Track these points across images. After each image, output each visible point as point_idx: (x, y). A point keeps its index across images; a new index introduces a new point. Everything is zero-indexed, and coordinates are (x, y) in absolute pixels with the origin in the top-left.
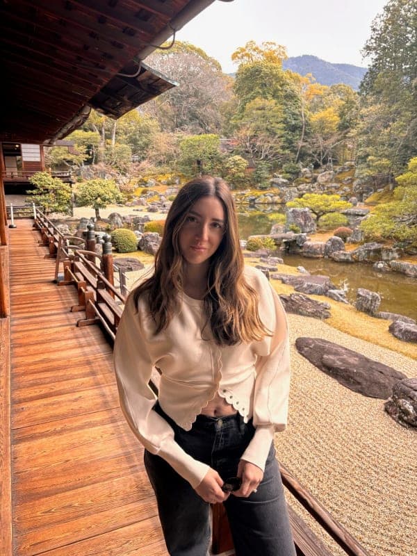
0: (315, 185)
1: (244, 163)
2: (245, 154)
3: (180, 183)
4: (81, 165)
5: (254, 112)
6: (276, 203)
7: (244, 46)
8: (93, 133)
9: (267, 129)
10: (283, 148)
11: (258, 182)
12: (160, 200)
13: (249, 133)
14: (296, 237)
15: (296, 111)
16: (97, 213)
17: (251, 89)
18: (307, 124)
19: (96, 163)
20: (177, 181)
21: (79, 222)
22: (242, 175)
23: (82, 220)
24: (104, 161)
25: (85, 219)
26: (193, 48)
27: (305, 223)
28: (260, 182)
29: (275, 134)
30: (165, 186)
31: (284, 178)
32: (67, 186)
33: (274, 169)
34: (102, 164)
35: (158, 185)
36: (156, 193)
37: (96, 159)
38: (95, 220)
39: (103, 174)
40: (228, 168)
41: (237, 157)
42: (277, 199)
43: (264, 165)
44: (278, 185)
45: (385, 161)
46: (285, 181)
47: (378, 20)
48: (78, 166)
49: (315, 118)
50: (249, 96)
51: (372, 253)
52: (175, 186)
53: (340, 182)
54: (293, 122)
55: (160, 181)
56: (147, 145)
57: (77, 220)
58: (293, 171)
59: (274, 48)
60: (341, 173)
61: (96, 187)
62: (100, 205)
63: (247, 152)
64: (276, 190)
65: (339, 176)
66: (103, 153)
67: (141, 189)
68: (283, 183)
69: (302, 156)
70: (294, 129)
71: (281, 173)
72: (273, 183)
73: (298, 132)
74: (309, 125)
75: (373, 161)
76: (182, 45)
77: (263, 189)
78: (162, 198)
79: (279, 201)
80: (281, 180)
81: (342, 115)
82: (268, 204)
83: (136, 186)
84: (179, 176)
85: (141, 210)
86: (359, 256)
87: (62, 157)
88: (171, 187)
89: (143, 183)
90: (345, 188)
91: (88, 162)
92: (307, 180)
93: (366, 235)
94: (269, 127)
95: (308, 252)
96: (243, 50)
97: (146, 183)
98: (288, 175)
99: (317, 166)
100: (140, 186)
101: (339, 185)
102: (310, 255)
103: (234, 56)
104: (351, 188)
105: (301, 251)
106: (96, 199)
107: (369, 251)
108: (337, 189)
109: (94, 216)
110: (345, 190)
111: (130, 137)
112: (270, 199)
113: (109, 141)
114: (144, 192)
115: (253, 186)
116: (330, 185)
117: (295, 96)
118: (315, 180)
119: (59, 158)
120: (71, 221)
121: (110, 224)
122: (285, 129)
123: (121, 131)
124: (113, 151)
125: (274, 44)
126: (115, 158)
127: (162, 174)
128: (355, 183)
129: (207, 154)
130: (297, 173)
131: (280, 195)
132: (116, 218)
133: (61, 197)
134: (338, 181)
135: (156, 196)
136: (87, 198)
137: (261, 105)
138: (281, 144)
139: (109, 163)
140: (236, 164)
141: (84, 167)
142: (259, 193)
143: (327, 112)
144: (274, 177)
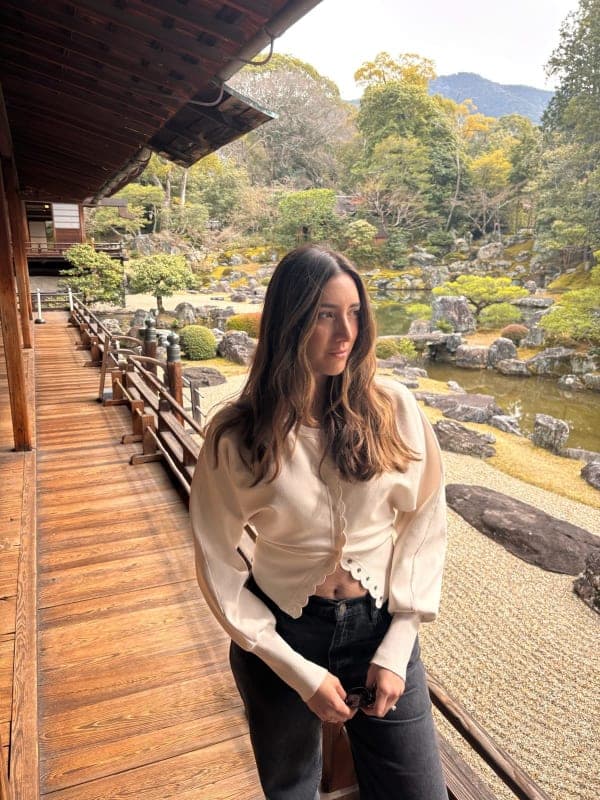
0: (474, 262)
1: (371, 230)
2: (372, 218)
4: (137, 234)
5: (387, 156)
6: (417, 289)
7: (372, 61)
8: (154, 188)
9: (405, 181)
10: (428, 209)
11: (392, 258)
12: (250, 284)
13: (379, 187)
14: (447, 338)
15: (448, 155)
16: (160, 302)
17: (382, 123)
18: (464, 174)
19: (158, 231)
20: (273, 257)
21: (133, 316)
22: (368, 248)
23: (138, 313)
24: (169, 228)
25: (142, 311)
26: (298, 63)
27: (460, 318)
28: (394, 258)
29: (417, 188)
30: (257, 265)
31: (428, 252)
32: (116, 264)
33: (415, 238)
34: (166, 233)
35: (246, 263)
36: (243, 275)
37: (158, 224)
38: (157, 313)
39: (168, 247)
40: (348, 238)
41: (361, 223)
42: (418, 283)
43: (400, 234)
44: (421, 262)
45: (578, 228)
46: (430, 256)
47: (571, 20)
48: (133, 235)
49: (475, 164)
50: (379, 132)
51: (557, 363)
52: (270, 264)
53: (512, 258)
54: (444, 171)
55: (249, 257)
56: (231, 205)
57: (130, 313)
58: (444, 243)
59: (417, 62)
60: (511, 245)
61: (157, 265)
62: (164, 292)
63: (376, 215)
64: (418, 270)
65: (510, 250)
66: (168, 216)
67: (222, 269)
68: (428, 259)
69: (456, 221)
70: (444, 181)
71: (425, 245)
72: (412, 260)
73: (450, 186)
74: (467, 175)
75: (560, 228)
76: (283, 59)
77: (398, 268)
78: (253, 281)
79: (422, 286)
80: (425, 255)
81: (515, 161)
82: (406, 290)
83: (215, 264)
84: (276, 249)
85: (223, 299)
86: (538, 366)
87: (111, 222)
88: (264, 265)
89: (225, 259)
90: (518, 267)
91: (147, 229)
92: (464, 257)
93: (549, 336)
94: (408, 178)
95: (464, 360)
96: (371, 66)
97: (229, 259)
98: (436, 249)
99: (477, 235)
100: (220, 263)
101: (510, 263)
102: (466, 365)
103: (358, 75)
104: (527, 267)
105: (453, 359)
106: (159, 282)
107: (553, 360)
108: (506, 268)
109: (156, 307)
110: (518, 271)
111: (207, 193)
112: (408, 283)
113: (176, 199)
114: (227, 273)
115: (383, 265)
116: (496, 263)
117: (447, 133)
118: (474, 255)
119: (106, 223)
120: (123, 314)
121: (178, 318)
122: (431, 181)
123: (194, 185)
124: (182, 214)
125: (417, 57)
126: (185, 224)
127: (252, 246)
128: (533, 261)
129: (318, 218)
130: (449, 246)
131: (423, 277)
132: (186, 311)
133: (108, 279)
134: (508, 257)
135: (244, 279)
136: (145, 281)
137: (397, 147)
138: (426, 203)
139: (176, 230)
140: (359, 232)
141: (142, 237)
142: (392, 274)
143: (493, 156)
144: (415, 250)
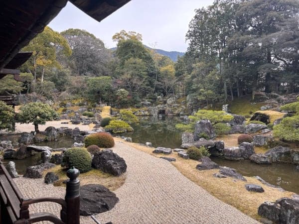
0: (166, 105)
1: (127, 93)
2: (126, 88)
3: (87, 104)
4: (19, 94)
5: (130, 65)
6: (146, 115)
7: (119, 33)
8: (28, 74)
10: (147, 85)
11: (135, 104)
12: (75, 115)
13: (129, 76)
14: (216, 143)
15: (152, 66)
16: (36, 127)
17: (126, 54)
18: (159, 73)
19: (30, 92)
20: (86, 103)
21: (20, 136)
22: (126, 99)
23: (24, 135)
24: (35, 91)
25: (26, 133)
26: (88, 34)
28: (136, 104)
29: (143, 78)
30: (78, 107)
31: (148, 101)
32: (10, 107)
33: (144, 95)
34: (35, 93)
35: (73, 106)
36: (72, 111)
37: (30, 90)
38: (35, 133)
39: (35, 99)
40: (118, 96)
41: (122, 90)
42: (147, 113)
43: (138, 94)
44: (146, 105)
45: (210, 92)
46: (149, 103)
47: (192, 22)
48: (17, 95)
49: (163, 69)
50: (126, 57)
51: (283, 156)
52: (85, 106)
53: (180, 103)
54: (151, 72)
55: (74, 104)
56: (63, 82)
57: (18, 134)
58: (153, 98)
59: (136, 35)
60: (179, 98)
61: (37, 108)
62: (39, 122)
63: (128, 87)
64: (145, 108)
65: (178, 100)
66: (35, 86)
67: (62, 109)
68: (149, 104)
69: (157, 90)
70: (151, 75)
71: (146, 99)
72: (143, 104)
73: (154, 77)
74: (160, 73)
75: (203, 91)
76: (81, 31)
77: (138, 107)
78: (77, 114)
79: (148, 114)
80: (148, 103)
81: (176, 69)
82: (142, 116)
83: (58, 107)
84: (87, 100)
85: (68, 123)
86: (272, 158)
87: (5, 88)
88: (82, 107)
89: (63, 105)
90: (183, 106)
91: (24, 92)
92: (161, 103)
94: (139, 74)
95: (230, 156)
96: (119, 35)
97: (65, 105)
98: (151, 100)
99: (165, 95)
100: (61, 107)
101: (179, 105)
103: (114, 37)
104: (186, 107)
106: (36, 117)
107: (281, 154)
108: (178, 107)
109: (34, 130)
110: (183, 108)
111: (52, 78)
112: (143, 113)
113: (39, 79)
114: (64, 110)
115: (132, 106)
116: (174, 105)
117: (151, 58)
118: (165, 102)
119: (3, 89)
120: (13, 135)
121: (48, 136)
122: (147, 75)
123: (46, 74)
124: (42, 85)
125: (135, 33)
126: (44, 90)
127: (74, 99)
128: (188, 104)
129: (105, 88)
130: (155, 99)
131: (148, 110)
132: (53, 131)
133: (5, 116)
134: (178, 103)
135: (72, 113)
136: (29, 116)
137: (134, 62)
138: (146, 83)
139: (39, 92)
140: (122, 93)
141: (21, 95)
142: (136, 110)
143: (168, 67)
144: (143, 101)
